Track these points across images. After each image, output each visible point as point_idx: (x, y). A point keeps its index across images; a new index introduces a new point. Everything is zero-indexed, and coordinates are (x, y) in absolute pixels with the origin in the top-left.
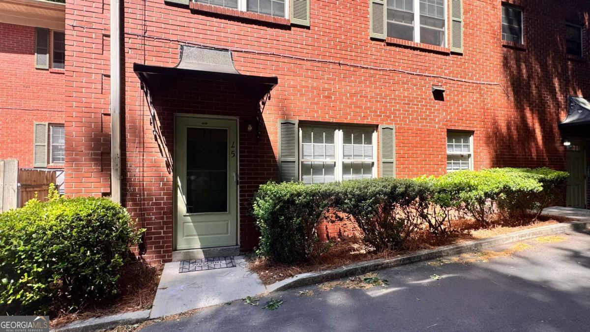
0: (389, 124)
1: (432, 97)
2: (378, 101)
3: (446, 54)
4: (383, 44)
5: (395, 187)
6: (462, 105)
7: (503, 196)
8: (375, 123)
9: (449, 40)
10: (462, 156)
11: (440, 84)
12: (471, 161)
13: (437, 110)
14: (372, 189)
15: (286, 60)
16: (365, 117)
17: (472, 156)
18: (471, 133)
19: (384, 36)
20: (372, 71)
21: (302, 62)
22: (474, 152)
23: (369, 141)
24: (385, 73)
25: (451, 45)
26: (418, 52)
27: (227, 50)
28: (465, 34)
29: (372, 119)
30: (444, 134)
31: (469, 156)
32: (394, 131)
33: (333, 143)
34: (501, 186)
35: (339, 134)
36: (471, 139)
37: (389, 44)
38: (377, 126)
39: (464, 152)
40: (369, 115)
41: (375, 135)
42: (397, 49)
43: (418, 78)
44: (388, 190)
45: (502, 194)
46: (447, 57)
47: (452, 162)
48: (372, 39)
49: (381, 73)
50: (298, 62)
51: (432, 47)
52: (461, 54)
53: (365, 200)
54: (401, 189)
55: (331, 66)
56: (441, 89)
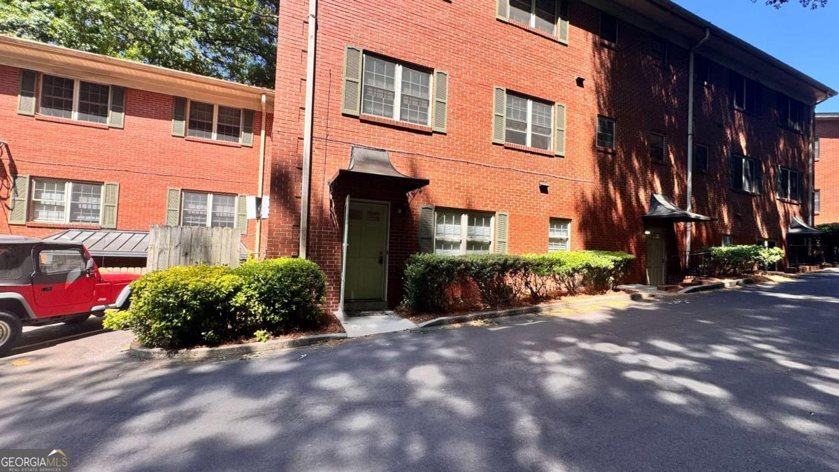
0: (504, 211)
1: (539, 190)
2: (497, 193)
3: (552, 157)
4: (502, 147)
5: (506, 260)
6: (562, 198)
7: (585, 271)
8: (493, 210)
9: (554, 145)
10: (561, 239)
11: (545, 180)
12: (568, 243)
13: (542, 201)
14: (490, 261)
15: (428, 159)
16: (486, 205)
17: (569, 240)
18: (569, 221)
19: (503, 141)
20: (493, 169)
21: (439, 160)
22: (572, 237)
23: (488, 224)
24: (502, 170)
25: (556, 150)
26: (529, 154)
27: (384, 151)
28: (567, 140)
29: (491, 207)
30: (548, 221)
31: (567, 239)
32: (508, 217)
33: (460, 224)
34: (584, 264)
35: (465, 218)
36: (569, 225)
37: (506, 148)
38: (495, 213)
39: (563, 236)
40: (489, 204)
41: (492, 219)
42: (513, 151)
43: (529, 175)
44: (501, 262)
45: (584, 270)
46: (552, 159)
47: (553, 243)
48: (494, 144)
49: (500, 170)
50: (437, 160)
51: (540, 151)
52: (563, 157)
53: (485, 268)
54: (511, 262)
55: (462, 163)
56: (546, 185)
